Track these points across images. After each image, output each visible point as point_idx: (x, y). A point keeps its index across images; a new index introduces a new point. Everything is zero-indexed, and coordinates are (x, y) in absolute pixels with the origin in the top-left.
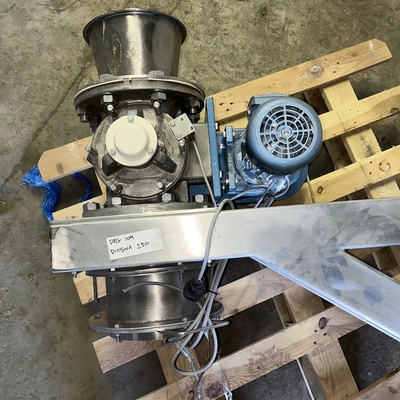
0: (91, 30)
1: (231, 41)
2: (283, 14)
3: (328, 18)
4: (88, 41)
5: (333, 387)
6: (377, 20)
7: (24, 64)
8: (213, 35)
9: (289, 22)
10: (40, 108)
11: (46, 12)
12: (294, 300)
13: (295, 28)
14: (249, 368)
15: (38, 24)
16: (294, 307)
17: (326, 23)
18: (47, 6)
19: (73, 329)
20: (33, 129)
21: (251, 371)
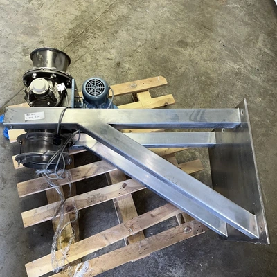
0: (33, 55)
1: (102, 74)
2: (127, 66)
3: (148, 70)
4: (32, 59)
5: (127, 214)
6: (170, 72)
7: (6, 74)
8: (94, 71)
9: (129, 69)
10: (10, 92)
11: (20, 56)
12: (113, 176)
13: (132, 72)
14: (88, 201)
15: (15, 60)
16: (113, 179)
17: (146, 71)
18: (21, 53)
19: (9, 185)
20: (5, 100)
21: (88, 202)
